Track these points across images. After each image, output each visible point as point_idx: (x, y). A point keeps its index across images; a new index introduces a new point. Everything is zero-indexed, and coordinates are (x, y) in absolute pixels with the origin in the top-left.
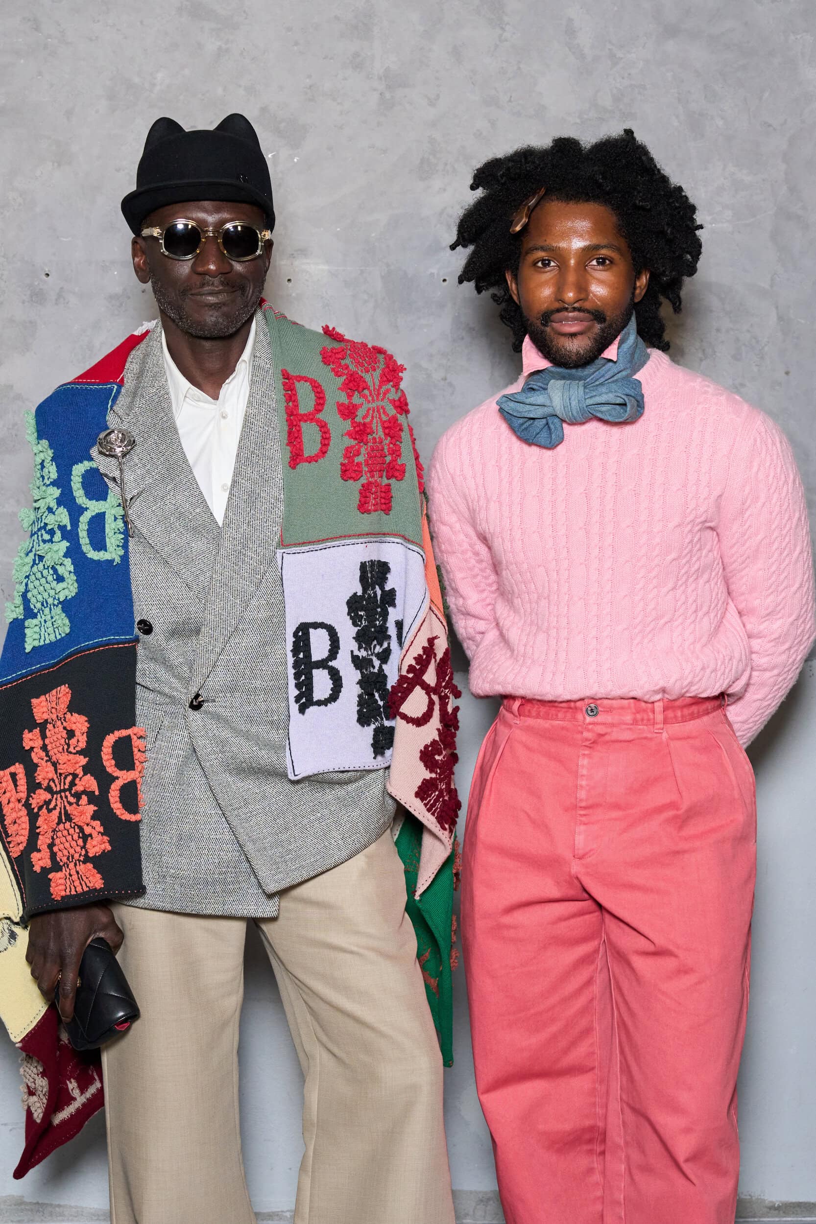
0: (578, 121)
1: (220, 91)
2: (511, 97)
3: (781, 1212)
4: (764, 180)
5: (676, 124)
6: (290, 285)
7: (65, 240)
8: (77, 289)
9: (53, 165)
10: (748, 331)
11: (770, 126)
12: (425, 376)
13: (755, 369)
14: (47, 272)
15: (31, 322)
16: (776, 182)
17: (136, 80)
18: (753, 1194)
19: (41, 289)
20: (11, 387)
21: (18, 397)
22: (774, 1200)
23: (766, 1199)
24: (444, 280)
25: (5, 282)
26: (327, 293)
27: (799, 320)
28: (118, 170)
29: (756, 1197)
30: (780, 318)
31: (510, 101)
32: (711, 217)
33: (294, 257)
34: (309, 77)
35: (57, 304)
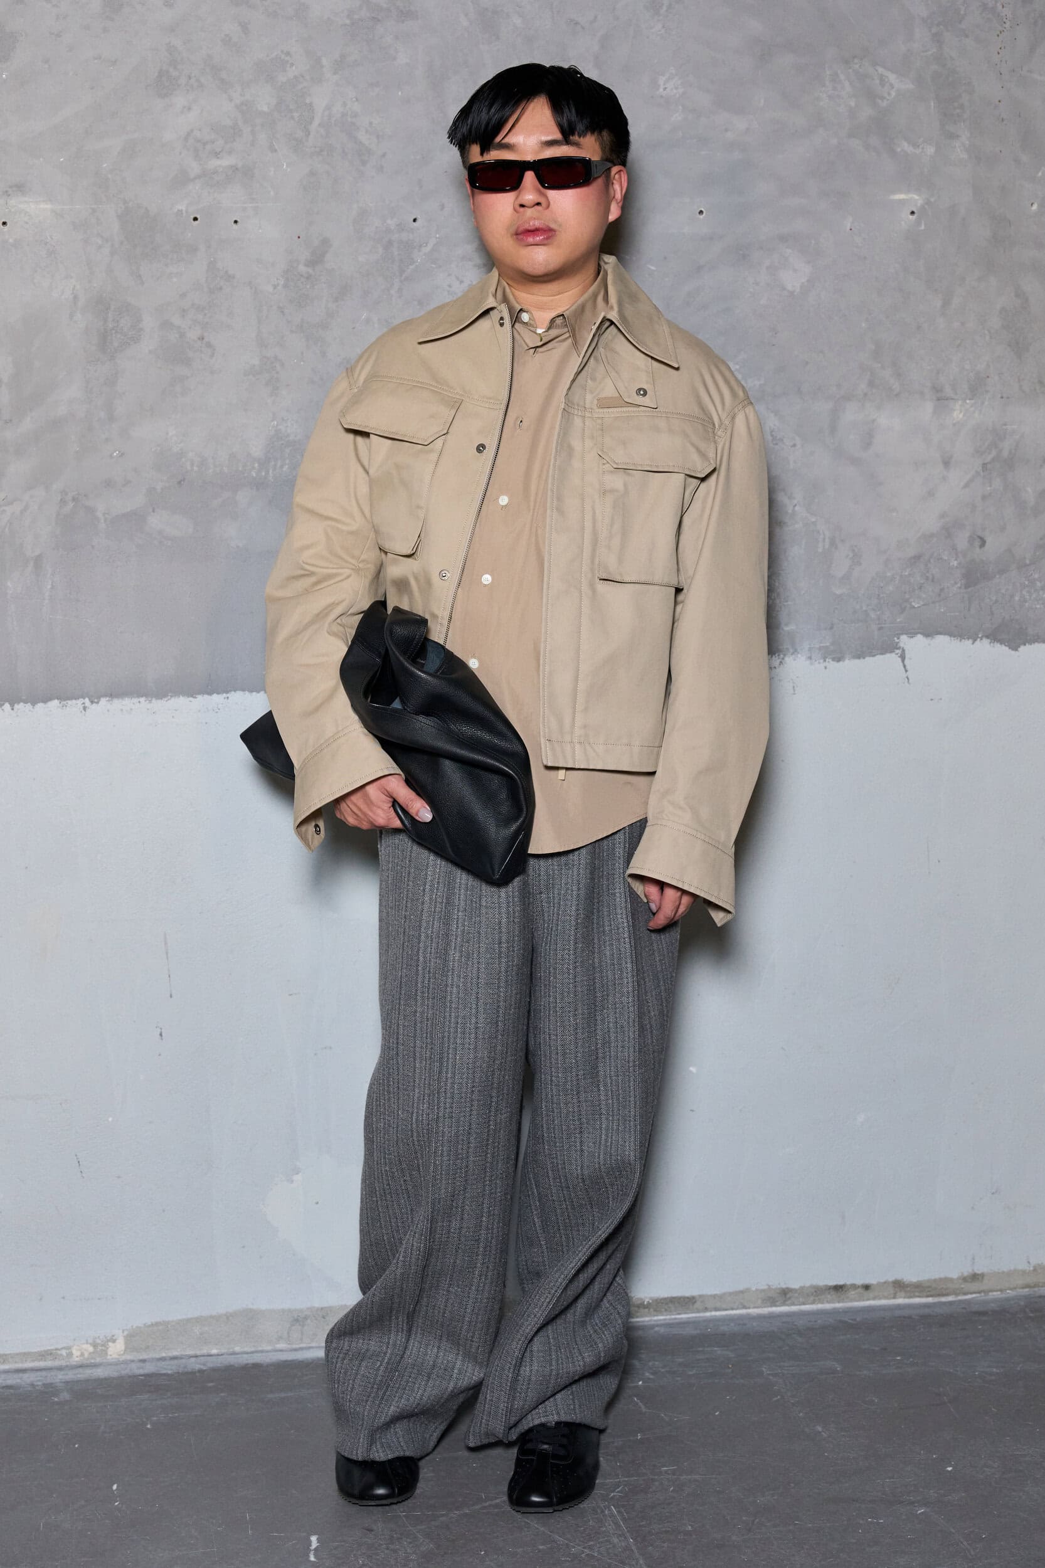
0: (348, 21)
5: (465, 23)
6: (5, 228)
11: (577, 24)
12: (177, 336)
24: (195, 219)
26: (52, 238)
33: (9, 195)
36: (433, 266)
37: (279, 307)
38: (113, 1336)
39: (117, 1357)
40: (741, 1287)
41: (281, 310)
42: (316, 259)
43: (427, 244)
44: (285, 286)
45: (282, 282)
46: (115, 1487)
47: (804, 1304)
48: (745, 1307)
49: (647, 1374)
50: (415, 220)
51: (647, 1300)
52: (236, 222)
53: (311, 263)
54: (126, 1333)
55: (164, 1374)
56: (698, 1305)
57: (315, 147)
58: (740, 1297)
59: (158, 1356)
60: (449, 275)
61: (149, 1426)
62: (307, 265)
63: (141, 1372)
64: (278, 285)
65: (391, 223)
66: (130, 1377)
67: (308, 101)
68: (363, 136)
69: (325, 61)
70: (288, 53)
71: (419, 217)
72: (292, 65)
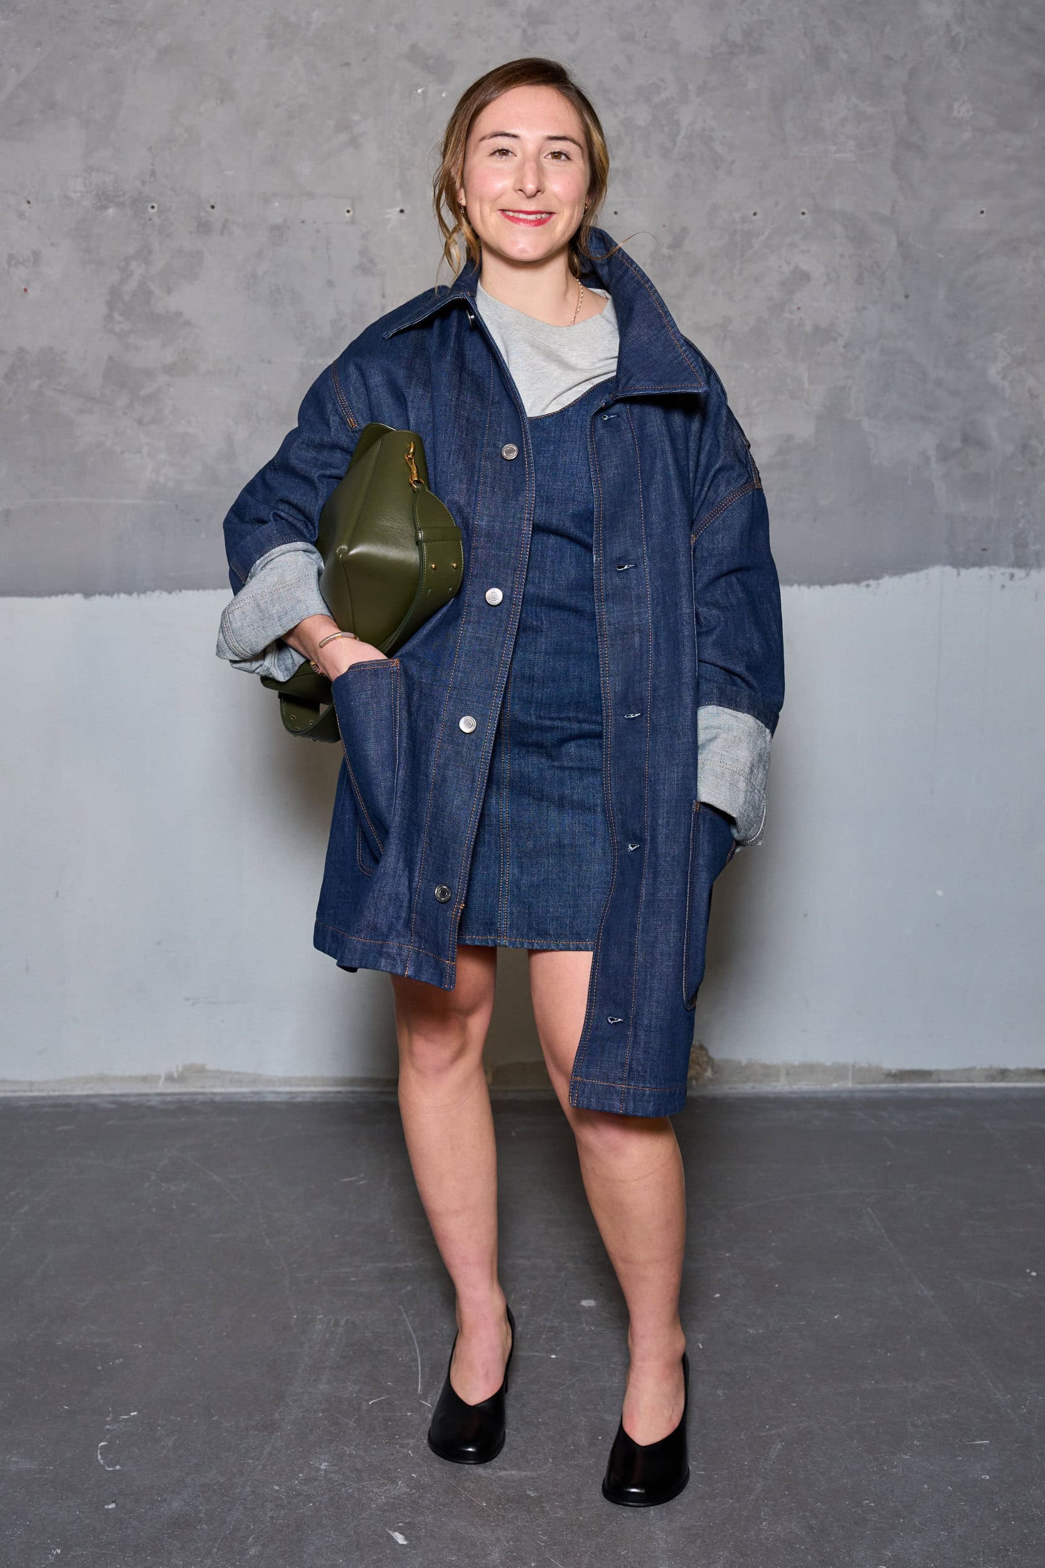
0: (710, 55)
1: (372, 30)
2: (646, 33)
3: (897, 1078)
4: (885, 111)
5: (802, 57)
7: (228, 173)
8: (240, 221)
9: (216, 101)
10: (870, 256)
11: (891, 59)
13: (877, 293)
14: (212, 204)
15: (198, 252)
16: (897, 113)
17: (293, 19)
18: (872, 1063)
19: (206, 220)
20: (179, 314)
21: (188, 323)
22: (890, 1067)
23: (883, 1066)
25: (174, 214)
27: (918, 245)
28: (277, 106)
29: (874, 1065)
30: (900, 244)
31: (645, 37)
32: (835, 147)
34: (456, 15)
35: (222, 233)
36: (768, 251)
40: (968, 1065)
42: (677, 243)
45: (649, 261)
47: (1017, 1081)
48: (970, 1081)
49: (894, 1122)
50: (755, 214)
51: (894, 1071)
52: (616, 213)
53: (671, 247)
55: (520, 1101)
56: (934, 1077)
57: (680, 155)
58: (968, 1073)
59: (515, 1088)
60: (780, 258)
65: (737, 216)
67: (676, 118)
68: (718, 147)
69: (691, 87)
70: (662, 80)
71: (758, 212)
72: (665, 89)
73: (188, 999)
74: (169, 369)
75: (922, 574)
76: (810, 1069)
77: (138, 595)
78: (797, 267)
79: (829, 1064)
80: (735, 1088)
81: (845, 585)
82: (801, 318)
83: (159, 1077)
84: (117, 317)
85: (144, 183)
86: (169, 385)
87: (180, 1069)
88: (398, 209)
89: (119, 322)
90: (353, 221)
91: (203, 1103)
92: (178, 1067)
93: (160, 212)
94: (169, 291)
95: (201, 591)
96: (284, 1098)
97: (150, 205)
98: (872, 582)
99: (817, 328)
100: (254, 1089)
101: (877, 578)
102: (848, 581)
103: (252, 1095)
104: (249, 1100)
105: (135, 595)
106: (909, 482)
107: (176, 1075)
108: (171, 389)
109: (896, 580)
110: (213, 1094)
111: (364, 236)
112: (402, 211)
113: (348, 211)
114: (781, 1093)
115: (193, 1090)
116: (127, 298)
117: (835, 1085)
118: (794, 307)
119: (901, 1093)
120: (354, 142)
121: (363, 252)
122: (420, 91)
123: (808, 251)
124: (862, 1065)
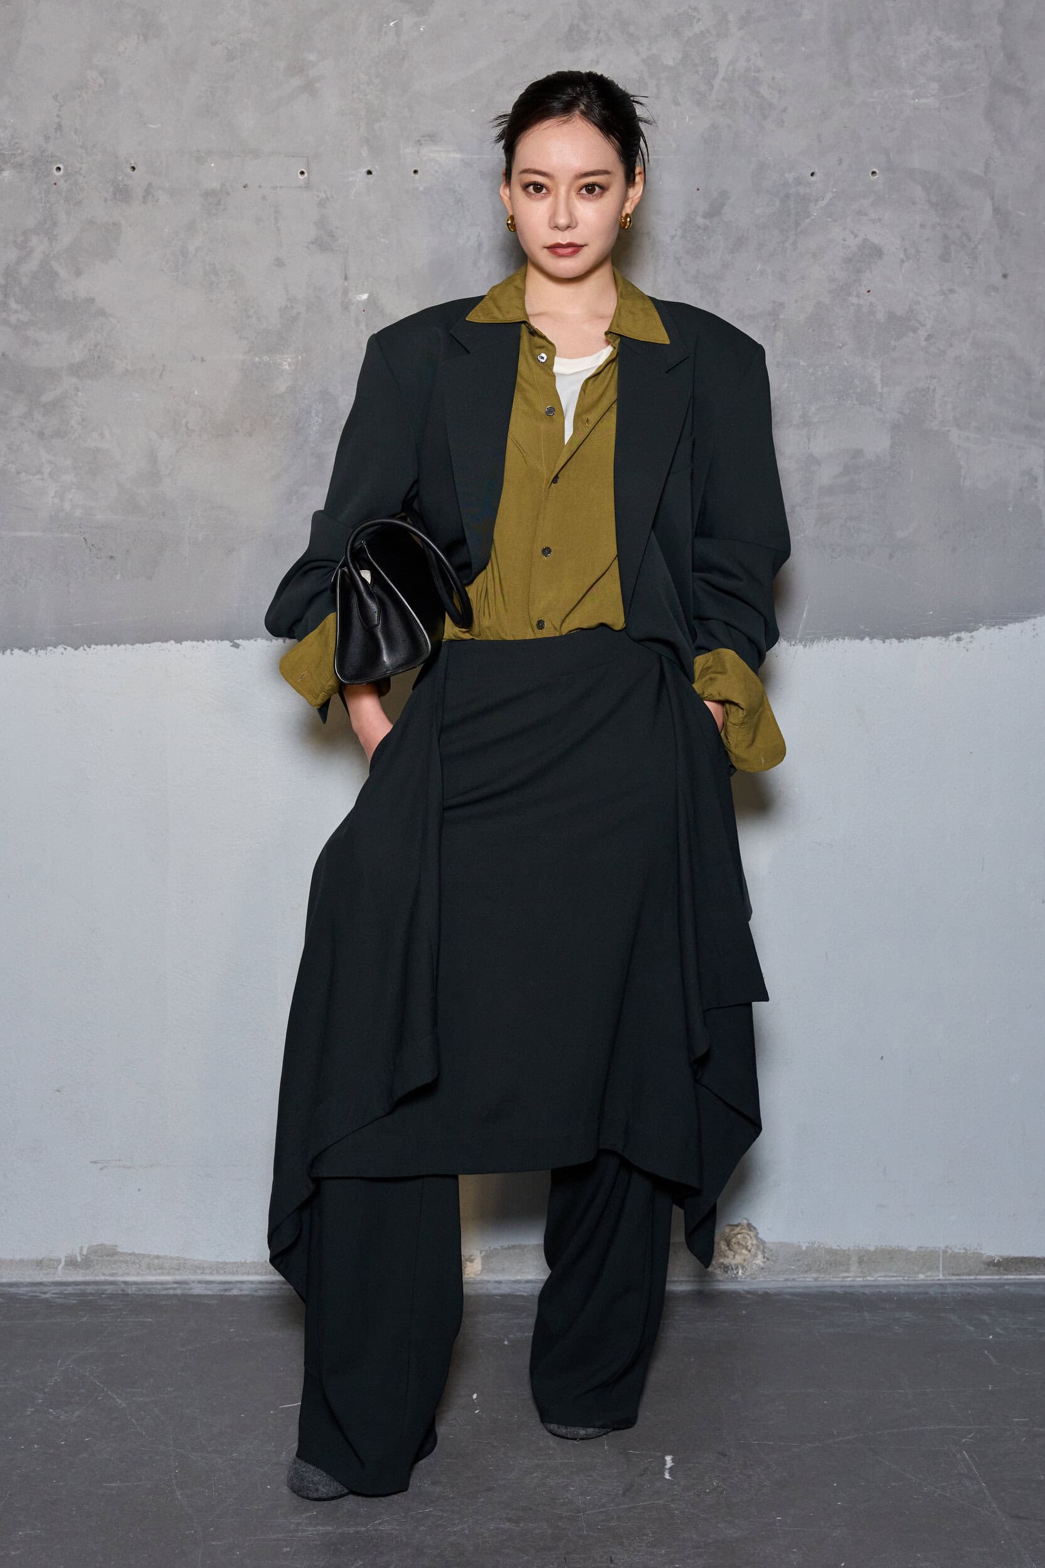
3: (1002, 1268)
4: (976, 46)
6: (417, 176)
7: (153, 126)
8: (167, 185)
9: (138, 38)
10: (958, 227)
13: (967, 272)
14: (133, 165)
15: (114, 224)
16: (991, 47)
18: (968, 1248)
19: (125, 185)
20: (92, 301)
21: (102, 313)
22: (992, 1254)
23: (983, 1253)
25: (84, 177)
26: (460, 187)
27: (1019, 213)
28: (214, 44)
29: (972, 1251)
30: (996, 210)
32: (913, 91)
33: (421, 145)
35: (144, 202)
36: (830, 220)
37: (676, 258)
38: (471, 1256)
39: (473, 1276)
41: (678, 260)
42: (714, 212)
43: (823, 198)
44: (683, 237)
45: (679, 233)
46: (475, 1396)
49: (998, 1330)
50: (812, 174)
51: (997, 1258)
53: (706, 215)
54: (483, 1253)
55: (519, 1296)
57: (718, 101)
59: (512, 1279)
60: (845, 229)
61: (506, 1343)
62: (704, 217)
63: (497, 1292)
64: (676, 235)
65: (790, 177)
66: (486, 1296)
67: (712, 56)
68: (764, 91)
69: (731, 17)
70: (695, 9)
71: (816, 171)
72: (699, 20)
73: (95, 1162)
74: (76, 370)
75: (1027, 625)
76: (889, 1256)
77: (37, 651)
78: (865, 240)
79: (913, 1250)
80: (794, 1280)
81: (929, 638)
82: (871, 304)
83: (59, 1261)
84: (14, 305)
85: (47, 138)
86: (77, 389)
87: (84, 1253)
88: (366, 170)
89: (16, 312)
90: (308, 186)
91: (112, 1297)
92: (81, 1249)
93: (67, 175)
94: (78, 273)
95: (115, 646)
96: (215, 1290)
97: (55, 167)
98: (963, 635)
99: (892, 316)
100: (178, 1278)
101: (971, 631)
102: (934, 635)
103: (175, 1286)
104: (171, 1292)
105: (33, 650)
106: (1010, 509)
107: (79, 1260)
108: (80, 394)
109: (994, 631)
110: (125, 1283)
111: (322, 204)
112: (369, 172)
113: (302, 173)
114: (850, 1286)
115: (102, 1278)
116: (25, 281)
117: (922, 1276)
118: (863, 290)
119: (1007, 1287)
120: (309, 88)
121: (321, 223)
122: (392, 24)
123: (880, 220)
124: (956, 1251)
